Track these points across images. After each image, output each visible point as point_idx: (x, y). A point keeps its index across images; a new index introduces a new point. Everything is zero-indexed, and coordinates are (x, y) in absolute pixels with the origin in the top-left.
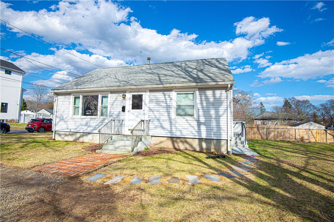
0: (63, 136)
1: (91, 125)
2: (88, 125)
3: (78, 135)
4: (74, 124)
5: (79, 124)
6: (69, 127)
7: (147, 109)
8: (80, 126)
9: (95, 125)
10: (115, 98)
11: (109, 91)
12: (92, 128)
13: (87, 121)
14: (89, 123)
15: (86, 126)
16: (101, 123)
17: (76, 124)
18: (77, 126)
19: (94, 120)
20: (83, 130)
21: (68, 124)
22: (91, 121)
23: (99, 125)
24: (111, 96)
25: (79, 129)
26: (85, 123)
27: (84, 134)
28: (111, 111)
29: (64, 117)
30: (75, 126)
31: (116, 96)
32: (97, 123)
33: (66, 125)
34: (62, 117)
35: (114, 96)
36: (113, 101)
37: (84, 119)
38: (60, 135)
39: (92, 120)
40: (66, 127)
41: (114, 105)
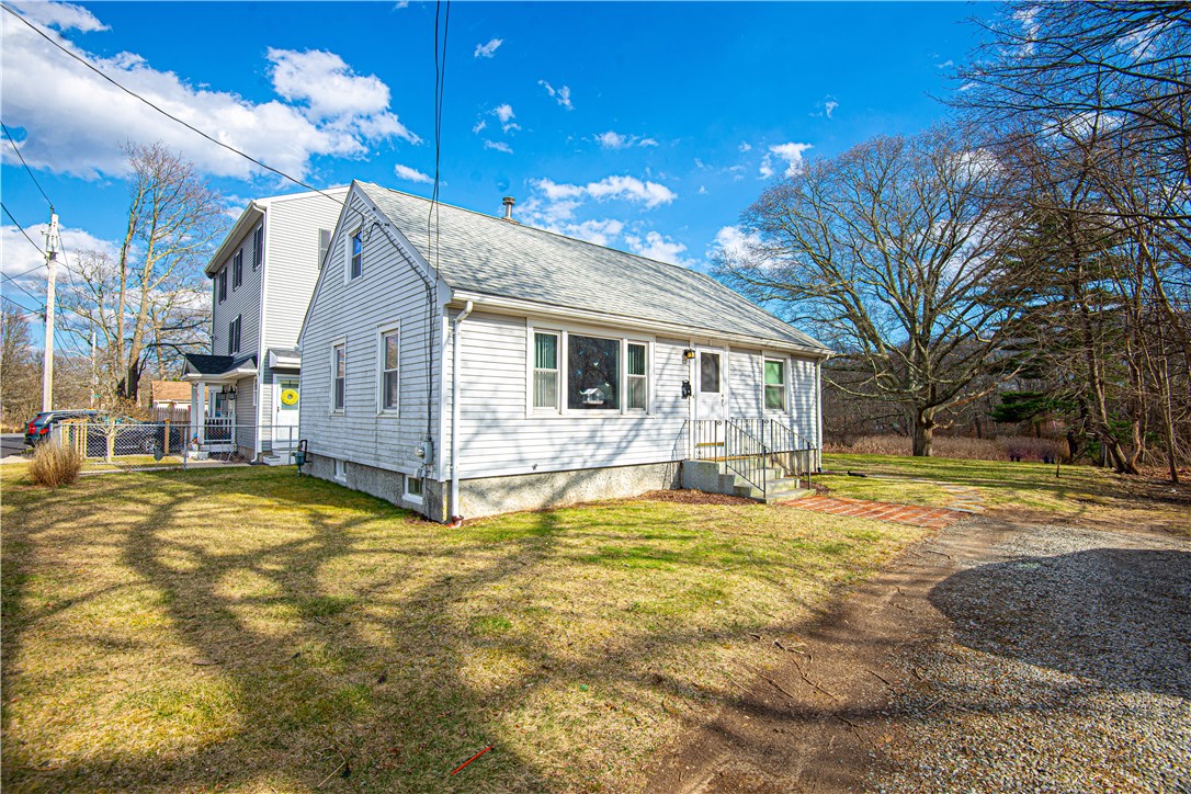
0: (494, 496)
1: (606, 440)
2: (598, 440)
3: (561, 481)
4: (548, 442)
5: (566, 441)
6: (525, 456)
7: (727, 390)
8: (571, 447)
9: (617, 439)
10: (666, 356)
11: (650, 333)
12: (610, 451)
13: (593, 428)
14: (599, 434)
15: (592, 447)
16: (633, 433)
17: (557, 441)
18: (557, 448)
19: (613, 422)
20: (581, 460)
21: (522, 443)
22: (606, 428)
23: (630, 438)
24: (658, 349)
25: (566, 460)
26: (587, 434)
27: (584, 473)
28: (660, 393)
29: (499, 415)
30: (550, 448)
31: (668, 351)
32: (624, 433)
33: (514, 450)
34: (488, 416)
35: (665, 348)
36: (660, 366)
37: (582, 422)
38: (481, 494)
39: (607, 422)
40: (516, 457)
41: (664, 377)
